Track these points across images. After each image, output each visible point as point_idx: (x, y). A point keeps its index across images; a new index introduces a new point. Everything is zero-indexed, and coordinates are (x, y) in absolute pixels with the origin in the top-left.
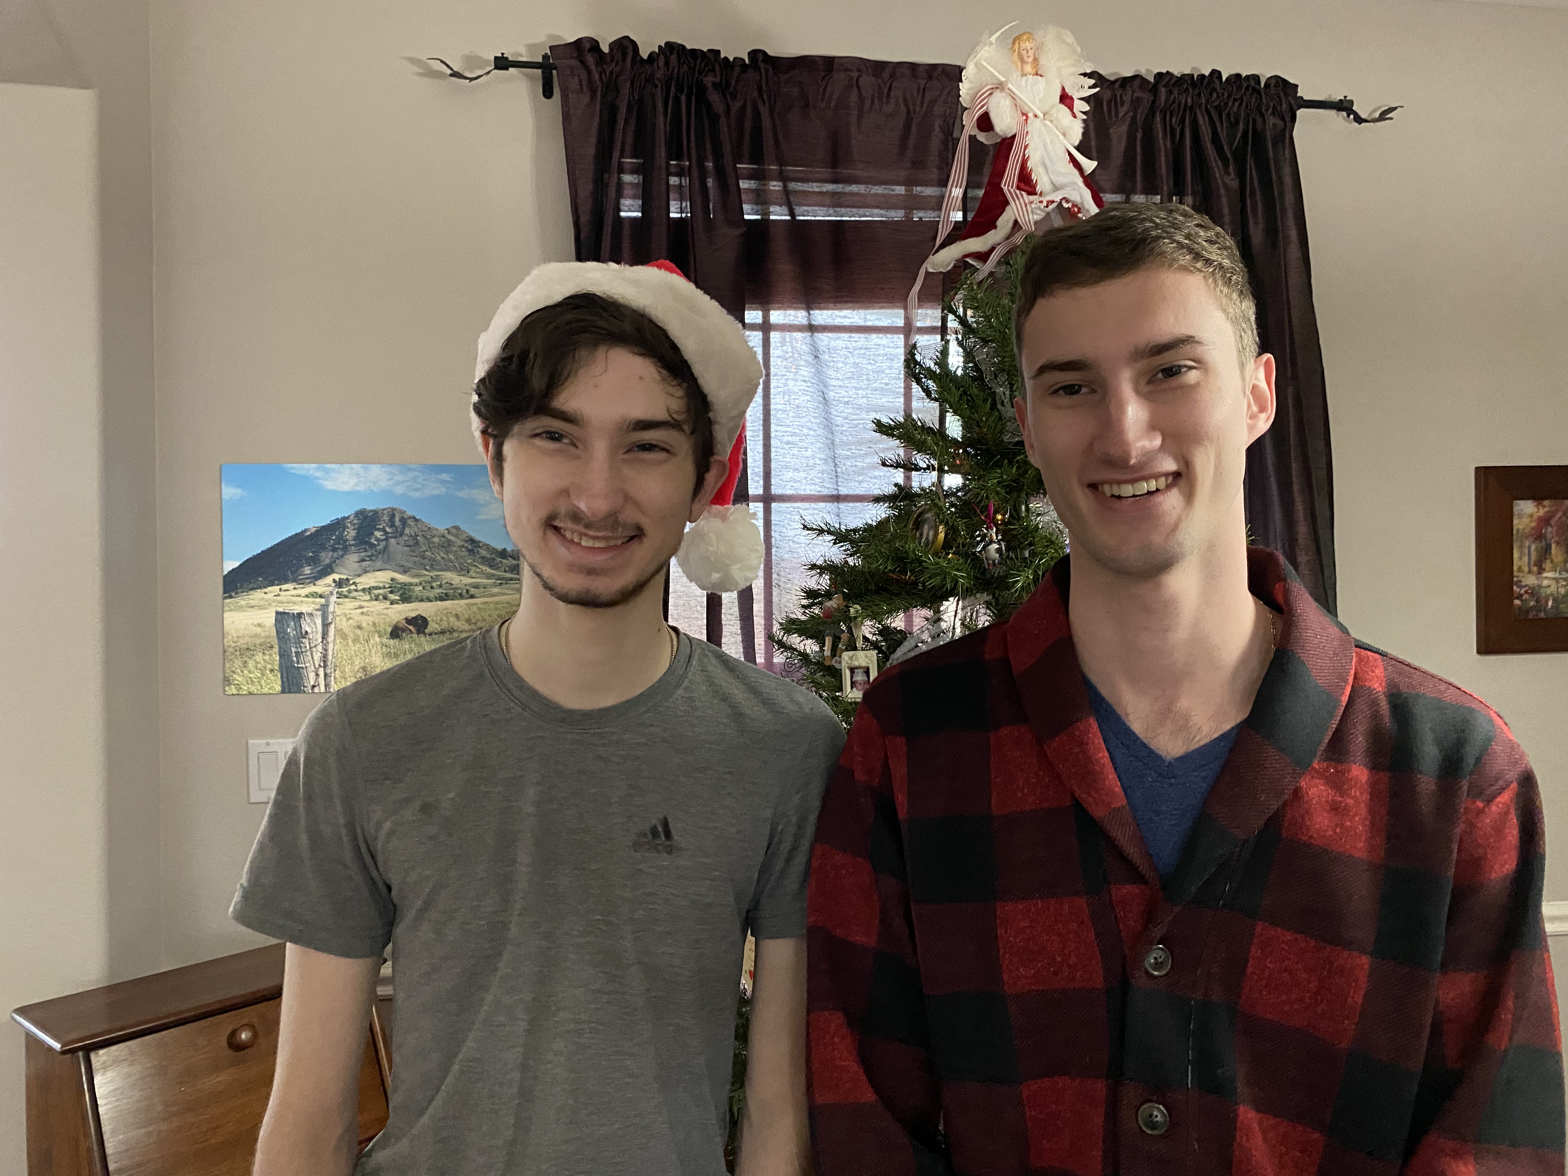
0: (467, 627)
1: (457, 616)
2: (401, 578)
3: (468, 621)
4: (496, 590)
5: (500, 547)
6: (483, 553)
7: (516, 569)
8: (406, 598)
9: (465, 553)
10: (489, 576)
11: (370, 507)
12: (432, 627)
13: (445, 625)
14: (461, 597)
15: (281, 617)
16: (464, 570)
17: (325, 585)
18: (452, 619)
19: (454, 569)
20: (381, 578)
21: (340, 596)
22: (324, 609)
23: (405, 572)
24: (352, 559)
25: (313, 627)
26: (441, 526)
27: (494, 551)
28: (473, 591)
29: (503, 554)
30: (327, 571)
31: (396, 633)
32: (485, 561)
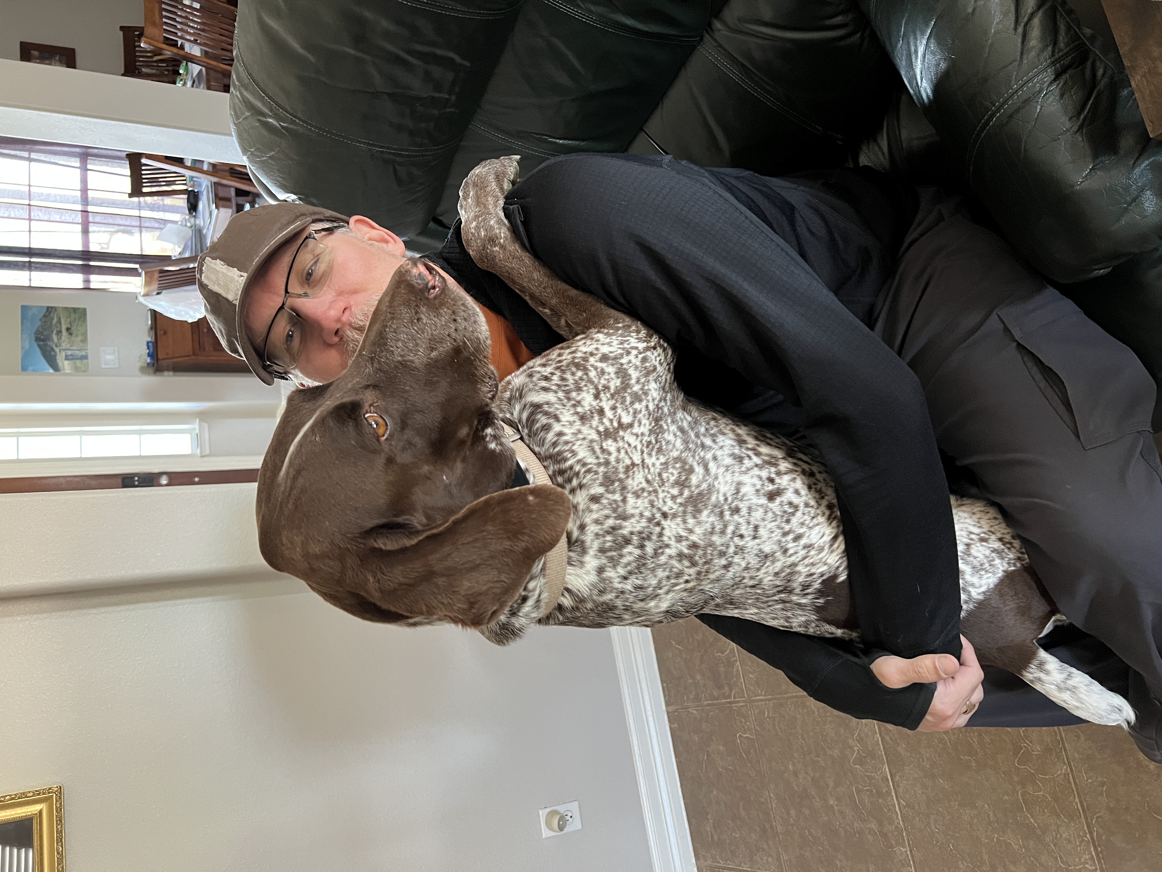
2: (55, 332)
7: (52, 307)
8: (61, 332)
11: (34, 339)
12: (69, 326)
15: (66, 359)
17: (57, 350)
20: (55, 337)
21: (60, 346)
22: (64, 350)
23: (52, 332)
24: (49, 343)
25: (69, 353)
26: (39, 323)
30: (53, 350)
31: (71, 334)
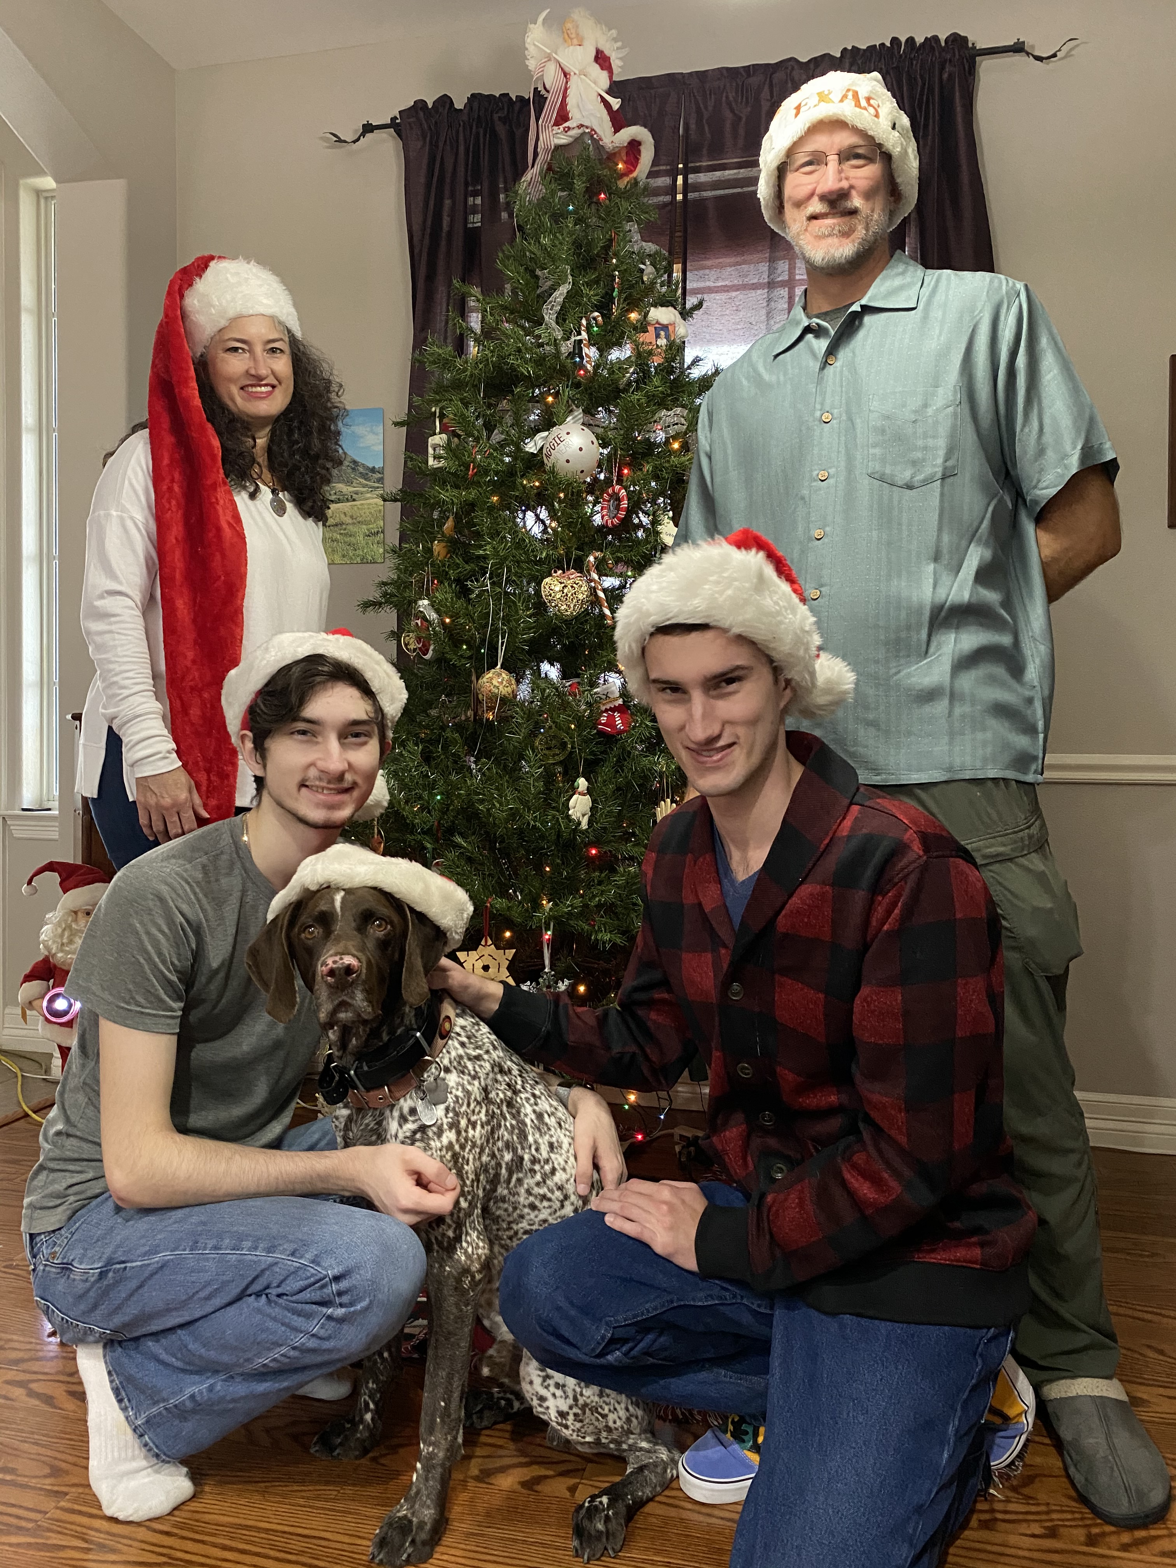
0: (350, 521)
1: (345, 514)
3: (352, 517)
4: (369, 495)
5: (371, 466)
6: (361, 470)
9: (350, 471)
10: (364, 486)
13: (337, 520)
14: (348, 500)
16: (349, 483)
18: (342, 516)
19: (343, 482)
27: (368, 468)
28: (355, 496)
29: (373, 470)
32: (365, 476)
